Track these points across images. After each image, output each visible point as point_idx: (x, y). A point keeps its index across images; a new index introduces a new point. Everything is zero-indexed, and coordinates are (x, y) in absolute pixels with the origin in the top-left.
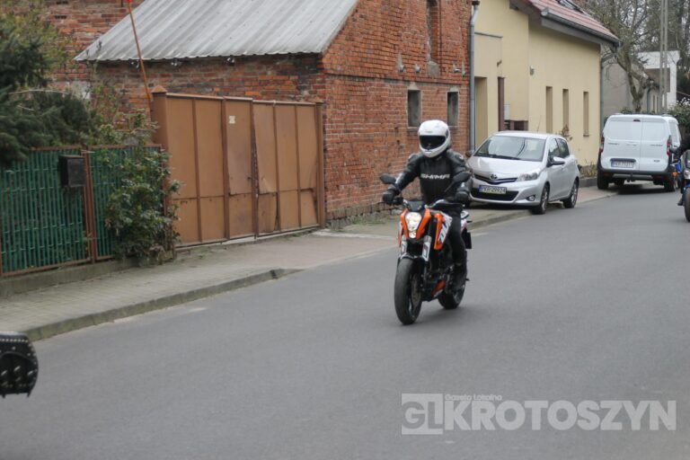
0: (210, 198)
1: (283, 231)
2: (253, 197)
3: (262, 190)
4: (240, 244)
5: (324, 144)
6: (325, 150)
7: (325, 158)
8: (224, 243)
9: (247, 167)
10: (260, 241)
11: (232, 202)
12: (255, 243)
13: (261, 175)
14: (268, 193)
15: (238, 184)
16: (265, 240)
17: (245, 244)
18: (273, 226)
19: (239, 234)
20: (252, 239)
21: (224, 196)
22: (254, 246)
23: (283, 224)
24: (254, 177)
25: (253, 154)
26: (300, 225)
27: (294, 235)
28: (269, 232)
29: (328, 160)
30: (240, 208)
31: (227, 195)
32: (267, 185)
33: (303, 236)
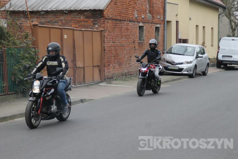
1: (86, 83)
2: (74, 69)
3: (78, 66)
5: (104, 47)
6: (104, 50)
7: (104, 53)
10: (77, 87)
13: (77, 59)
14: (80, 67)
16: (79, 86)
18: (82, 81)
23: (86, 80)
24: (74, 61)
25: (74, 51)
26: (93, 81)
27: (91, 85)
28: (80, 83)
29: (105, 54)
32: (79, 64)
33: (95, 85)
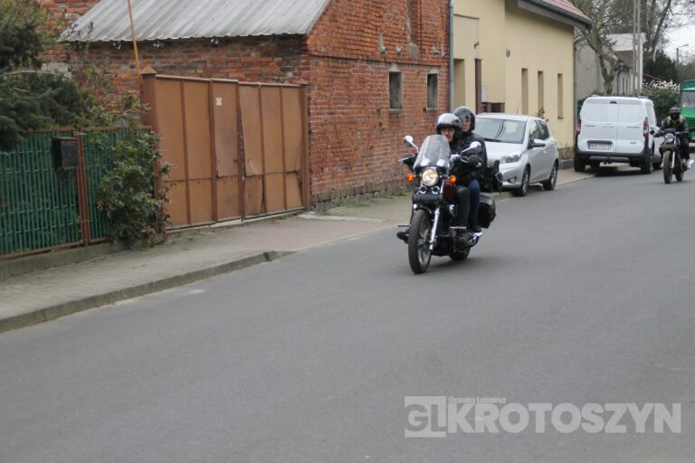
0: (198, 180)
1: (269, 213)
2: (240, 180)
3: (249, 172)
4: (228, 227)
5: (309, 126)
6: (310, 132)
7: (310, 140)
8: (212, 226)
9: (234, 149)
10: (248, 224)
11: (220, 184)
12: (242, 225)
13: (247, 158)
14: (254, 176)
15: (225, 167)
16: (253, 222)
17: (232, 226)
18: (259, 208)
19: (227, 217)
20: (239, 222)
21: (211, 179)
22: (242, 228)
23: (269, 207)
24: (240, 161)
25: (239, 137)
26: (286, 208)
27: (281, 218)
28: (255, 215)
29: (312, 142)
30: (227, 190)
31: (215, 178)
32: (253, 168)
33: (290, 219)
